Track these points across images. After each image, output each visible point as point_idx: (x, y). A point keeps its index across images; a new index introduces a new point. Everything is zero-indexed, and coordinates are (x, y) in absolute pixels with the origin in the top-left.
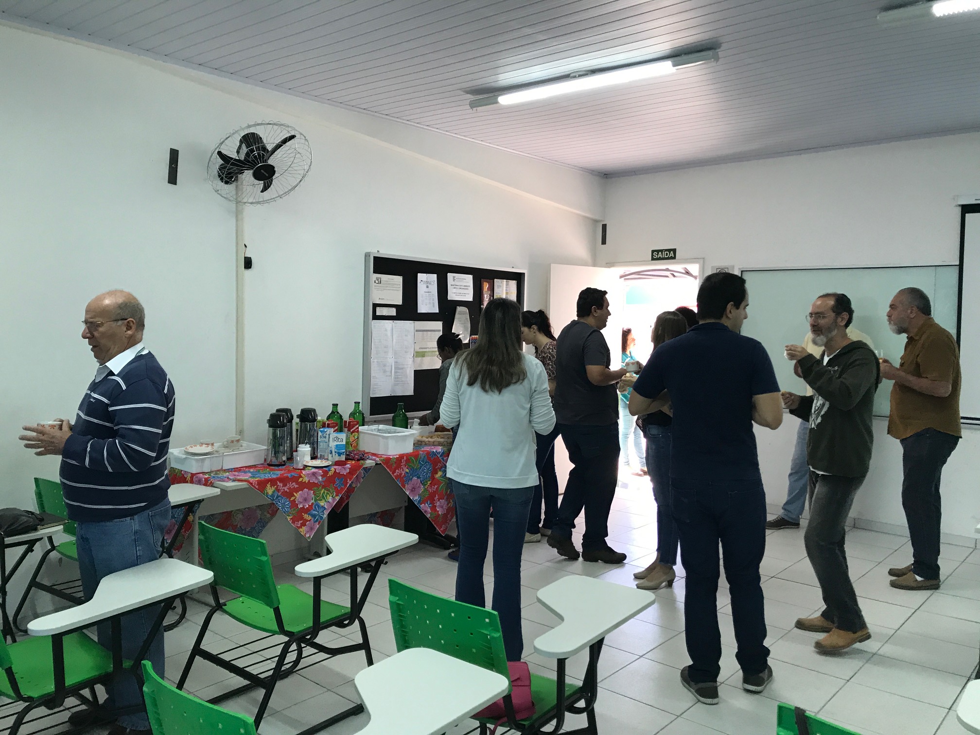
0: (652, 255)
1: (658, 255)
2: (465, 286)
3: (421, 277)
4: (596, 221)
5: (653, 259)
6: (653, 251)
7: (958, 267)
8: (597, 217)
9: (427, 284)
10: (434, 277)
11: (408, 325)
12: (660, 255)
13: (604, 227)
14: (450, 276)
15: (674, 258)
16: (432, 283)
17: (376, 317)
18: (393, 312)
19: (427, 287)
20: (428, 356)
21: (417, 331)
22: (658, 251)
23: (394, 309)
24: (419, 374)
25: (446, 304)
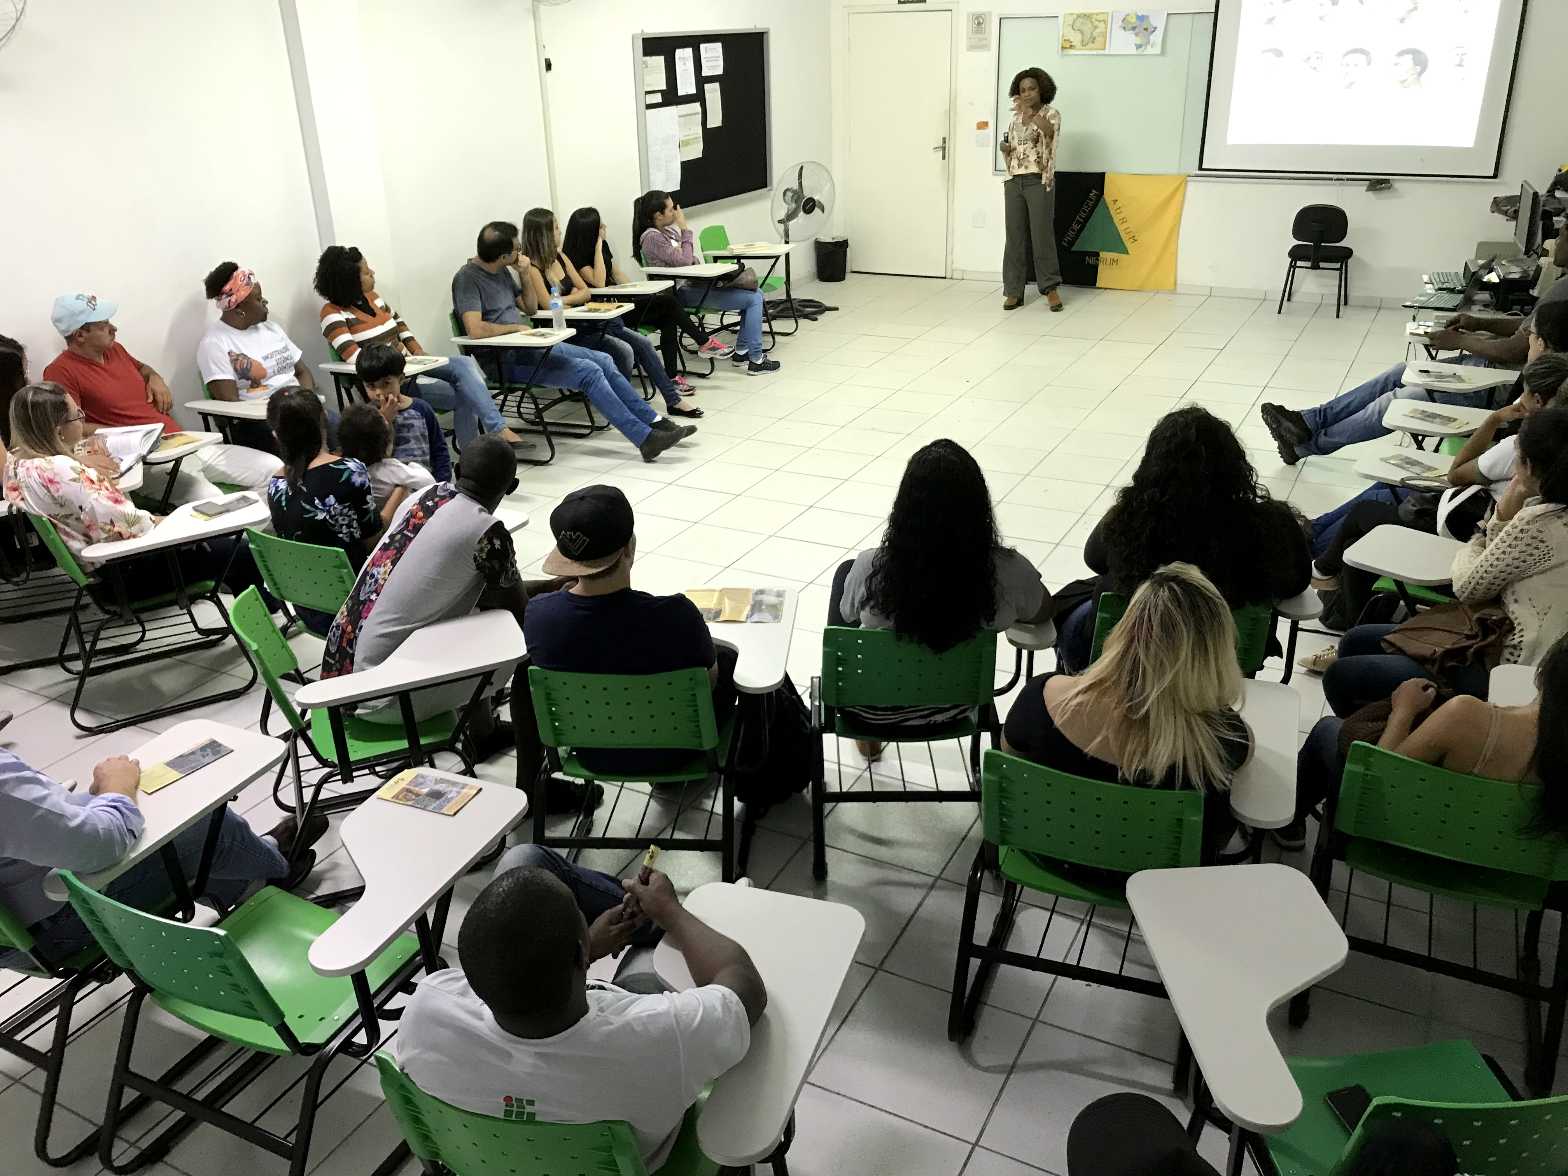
2: (716, 57)
3: (679, 53)
5: (900, 3)
7: (1213, 15)
9: (684, 59)
10: (689, 52)
11: (672, 111)
14: (703, 47)
15: (925, 2)
16: (688, 59)
17: (649, 107)
18: (658, 98)
19: (685, 65)
20: (692, 144)
21: (680, 116)
23: (659, 95)
24: (685, 165)
25: (701, 81)
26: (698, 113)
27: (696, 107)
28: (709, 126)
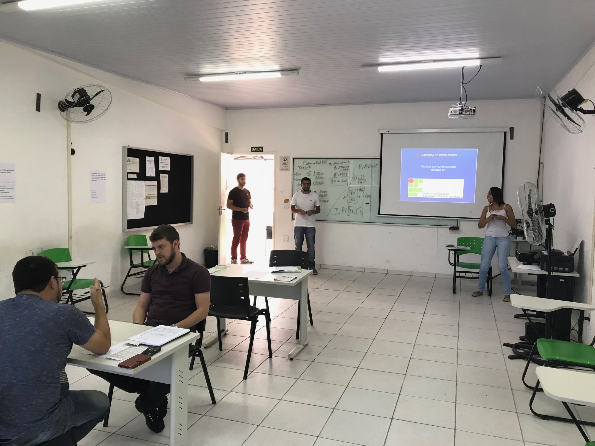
0: (252, 149)
1: (254, 149)
2: (167, 163)
3: (148, 158)
4: (222, 131)
5: (252, 151)
6: (252, 147)
7: (380, 159)
8: (222, 128)
9: (150, 161)
10: (153, 159)
11: (142, 183)
12: (255, 149)
13: (227, 134)
14: (160, 158)
15: (262, 151)
16: (152, 161)
17: (129, 179)
19: (150, 163)
20: (151, 199)
21: (146, 186)
22: (254, 147)
23: (136, 175)
24: (147, 208)
25: (158, 172)
26: (156, 186)
27: (155, 183)
28: (162, 191)
